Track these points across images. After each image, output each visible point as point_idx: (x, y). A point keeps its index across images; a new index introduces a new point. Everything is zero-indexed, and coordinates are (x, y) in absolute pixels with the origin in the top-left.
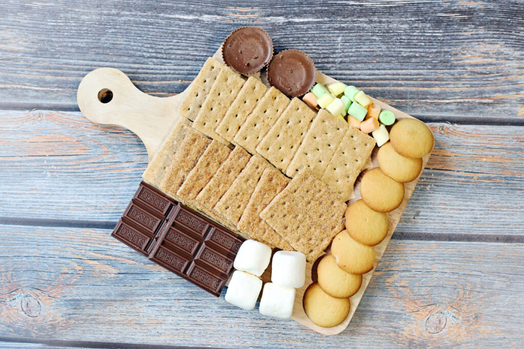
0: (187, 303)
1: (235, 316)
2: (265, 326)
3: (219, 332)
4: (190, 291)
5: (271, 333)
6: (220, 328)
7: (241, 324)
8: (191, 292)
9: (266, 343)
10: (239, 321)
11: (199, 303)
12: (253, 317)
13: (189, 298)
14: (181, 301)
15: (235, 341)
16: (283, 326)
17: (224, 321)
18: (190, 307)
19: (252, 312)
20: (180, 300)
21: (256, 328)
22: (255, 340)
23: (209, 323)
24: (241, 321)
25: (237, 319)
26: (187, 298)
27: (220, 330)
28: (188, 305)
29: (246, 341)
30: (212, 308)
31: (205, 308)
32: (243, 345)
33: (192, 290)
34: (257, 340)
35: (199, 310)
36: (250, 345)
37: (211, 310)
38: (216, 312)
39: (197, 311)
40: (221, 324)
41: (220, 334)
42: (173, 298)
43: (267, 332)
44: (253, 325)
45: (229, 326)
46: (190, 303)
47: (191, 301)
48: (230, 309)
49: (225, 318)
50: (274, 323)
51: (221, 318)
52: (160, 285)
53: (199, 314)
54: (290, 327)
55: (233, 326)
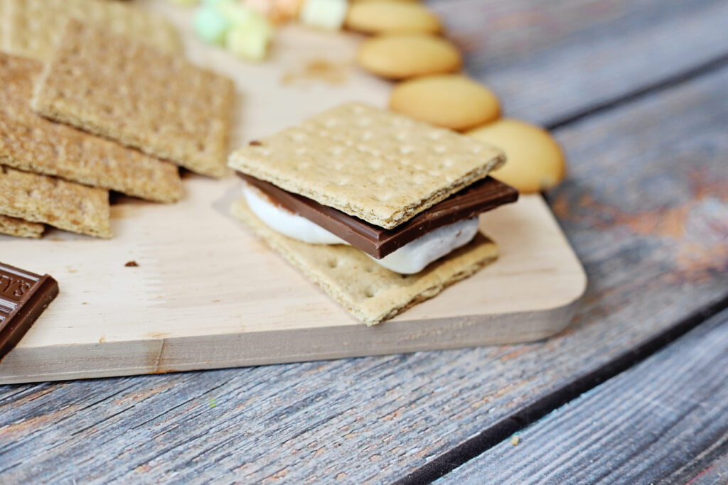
0: (173, 458)
1: (323, 417)
2: (414, 397)
3: (319, 473)
4: (158, 428)
5: (444, 403)
6: (312, 463)
7: (357, 425)
8: (163, 430)
9: (452, 427)
10: (344, 423)
11: (206, 441)
12: (369, 395)
13: (168, 446)
14: (152, 463)
15: (376, 467)
16: (455, 374)
17: (306, 442)
18: (189, 464)
19: (357, 387)
20: (147, 462)
21: (399, 412)
22: (422, 438)
23: (274, 468)
24: (350, 419)
25: (334, 420)
26: (162, 448)
27: (315, 468)
28: (179, 461)
29: (401, 451)
30: (250, 435)
31: (232, 444)
32: (404, 464)
33: (162, 425)
34: (428, 434)
35: (218, 456)
36: (423, 453)
37: (252, 439)
38: (268, 435)
39: (218, 460)
40: (304, 452)
41: (324, 476)
42: (124, 468)
43: (434, 406)
44: (385, 411)
45: (329, 445)
46: (181, 453)
47: (180, 448)
48: (298, 409)
49: (306, 435)
50: (427, 380)
51: (295, 441)
52: (62, 459)
53: (228, 464)
54: (471, 368)
55: (340, 440)
